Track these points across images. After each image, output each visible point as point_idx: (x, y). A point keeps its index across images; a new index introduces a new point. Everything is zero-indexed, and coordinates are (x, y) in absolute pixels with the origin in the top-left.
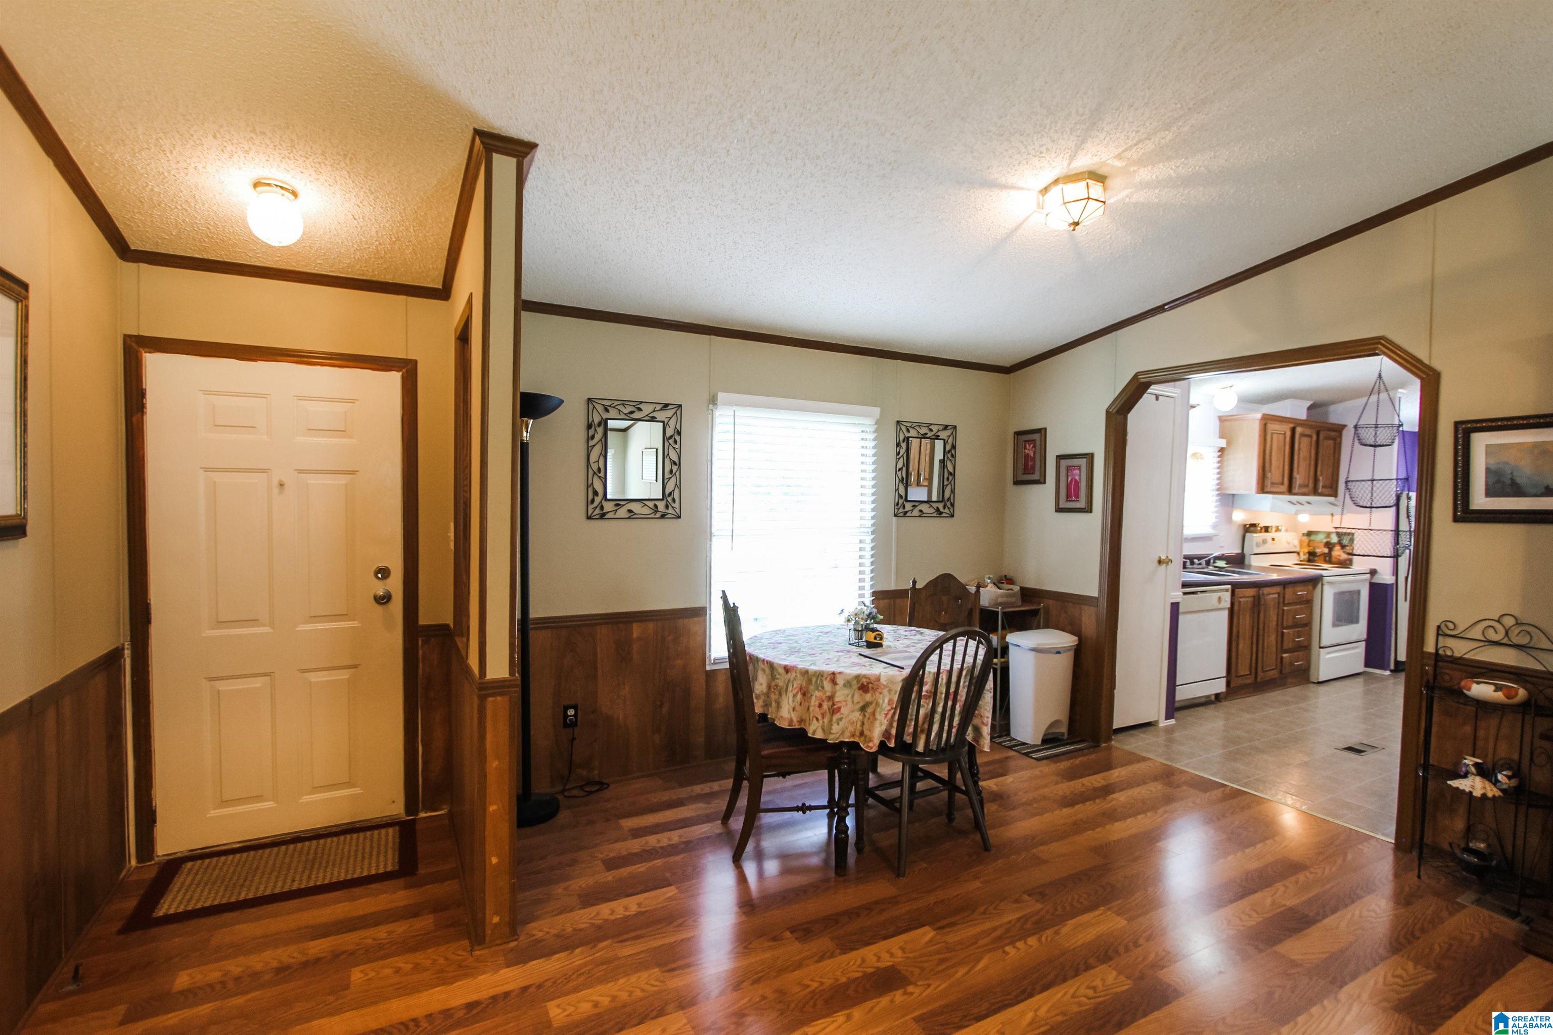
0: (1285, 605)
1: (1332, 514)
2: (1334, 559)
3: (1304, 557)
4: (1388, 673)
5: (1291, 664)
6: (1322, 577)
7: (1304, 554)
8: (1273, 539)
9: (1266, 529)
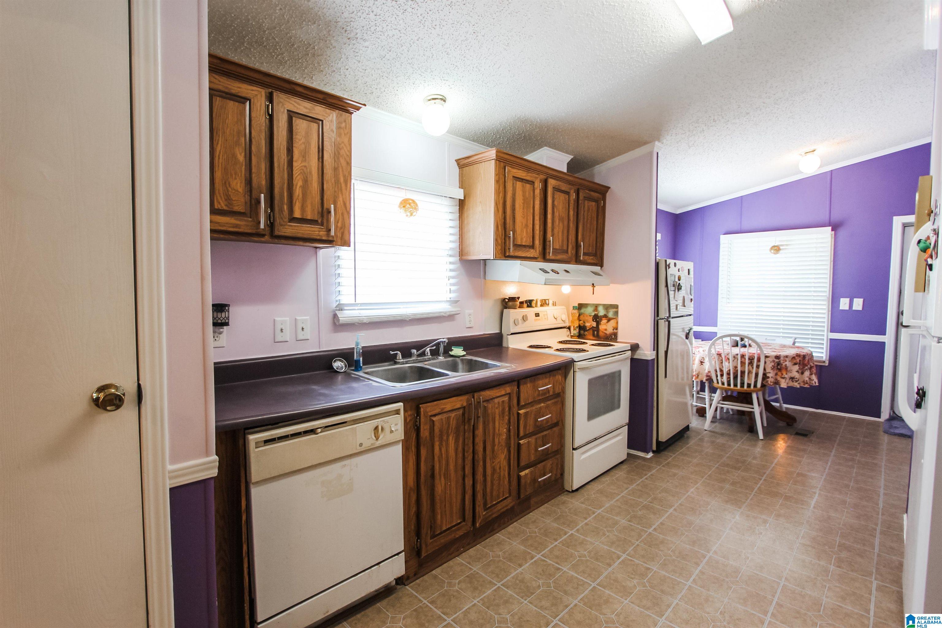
0: (520, 407)
1: (593, 284)
2: (601, 334)
3: (575, 332)
4: (650, 455)
5: (535, 480)
6: (572, 362)
7: (574, 329)
8: (537, 315)
9: (530, 303)
